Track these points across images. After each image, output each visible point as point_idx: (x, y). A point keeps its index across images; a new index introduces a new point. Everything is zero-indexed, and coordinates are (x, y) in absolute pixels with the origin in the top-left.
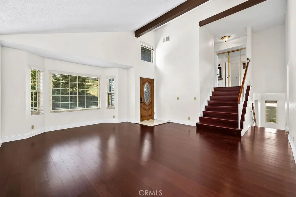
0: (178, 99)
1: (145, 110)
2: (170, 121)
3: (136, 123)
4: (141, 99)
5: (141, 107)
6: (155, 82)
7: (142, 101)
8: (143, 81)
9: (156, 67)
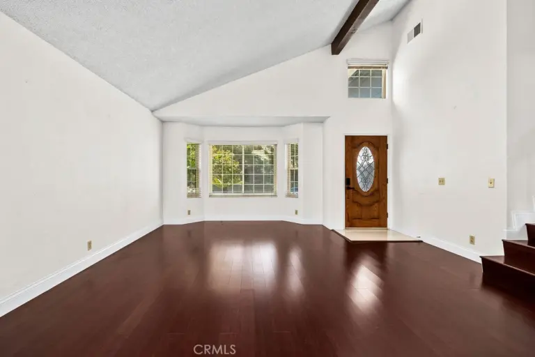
0: (442, 181)
1: (360, 205)
2: (420, 239)
3: (333, 230)
4: (348, 181)
5: (347, 198)
6: (390, 142)
7: (351, 186)
8: (353, 144)
9: (393, 106)
